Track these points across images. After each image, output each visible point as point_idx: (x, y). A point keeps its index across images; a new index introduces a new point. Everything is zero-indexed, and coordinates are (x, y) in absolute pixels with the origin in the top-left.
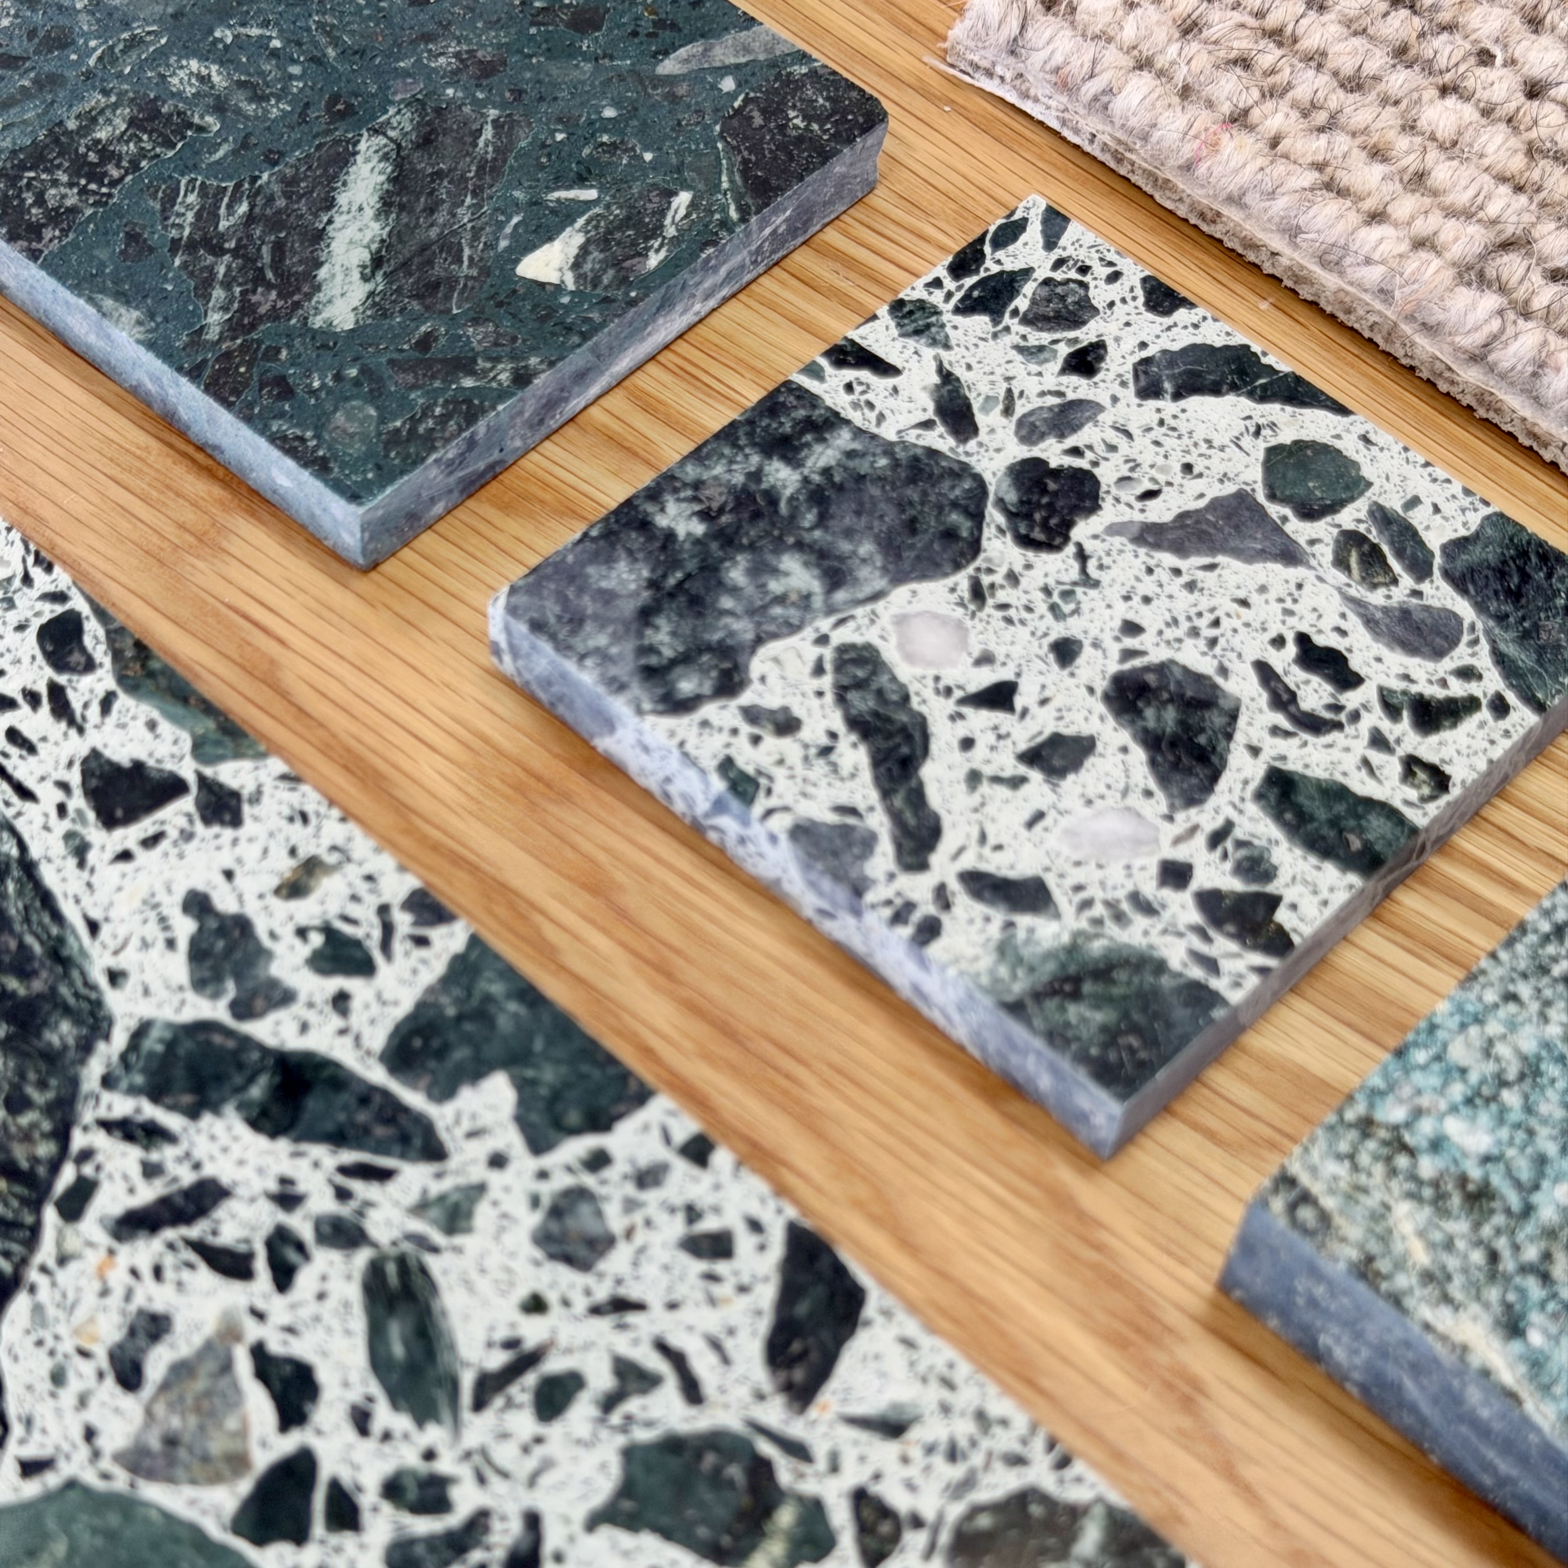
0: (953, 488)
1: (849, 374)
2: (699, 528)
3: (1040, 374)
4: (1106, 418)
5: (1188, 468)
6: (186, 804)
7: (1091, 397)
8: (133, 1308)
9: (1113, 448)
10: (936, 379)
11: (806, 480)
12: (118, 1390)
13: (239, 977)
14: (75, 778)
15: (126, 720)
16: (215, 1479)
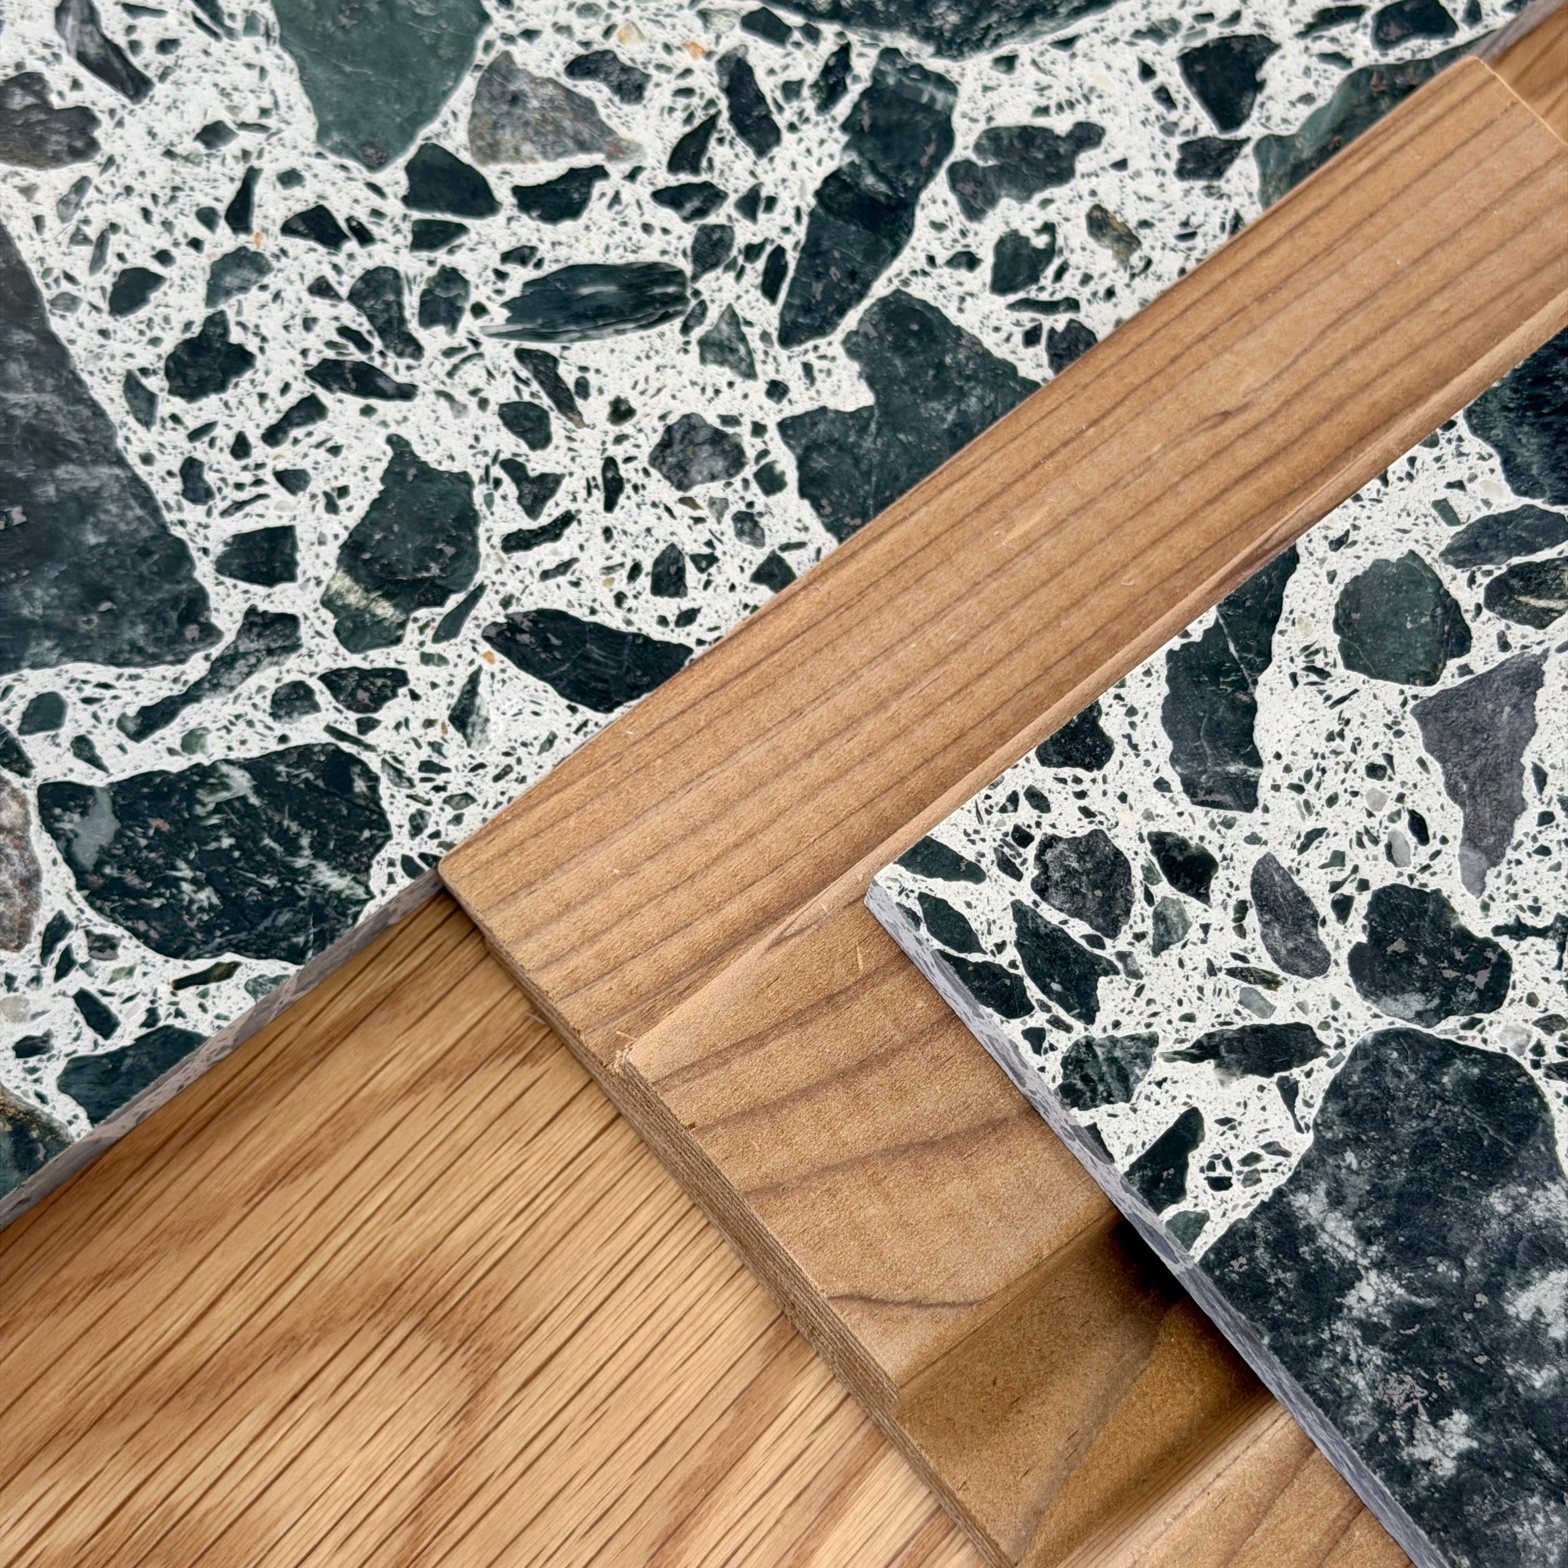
0: (1398, 1074)
1: (1195, 1180)
2: (1460, 1420)
3: (1205, 928)
4: (1286, 857)
5: (1374, 771)
6: (1208, 128)
7: (1249, 870)
8: (651, 70)
9: (1338, 859)
10: (1208, 1066)
11: (1380, 1265)
12: (569, 58)
13: (1000, 170)
14: (1245, 28)
15: (1315, 75)
16: (474, 134)
